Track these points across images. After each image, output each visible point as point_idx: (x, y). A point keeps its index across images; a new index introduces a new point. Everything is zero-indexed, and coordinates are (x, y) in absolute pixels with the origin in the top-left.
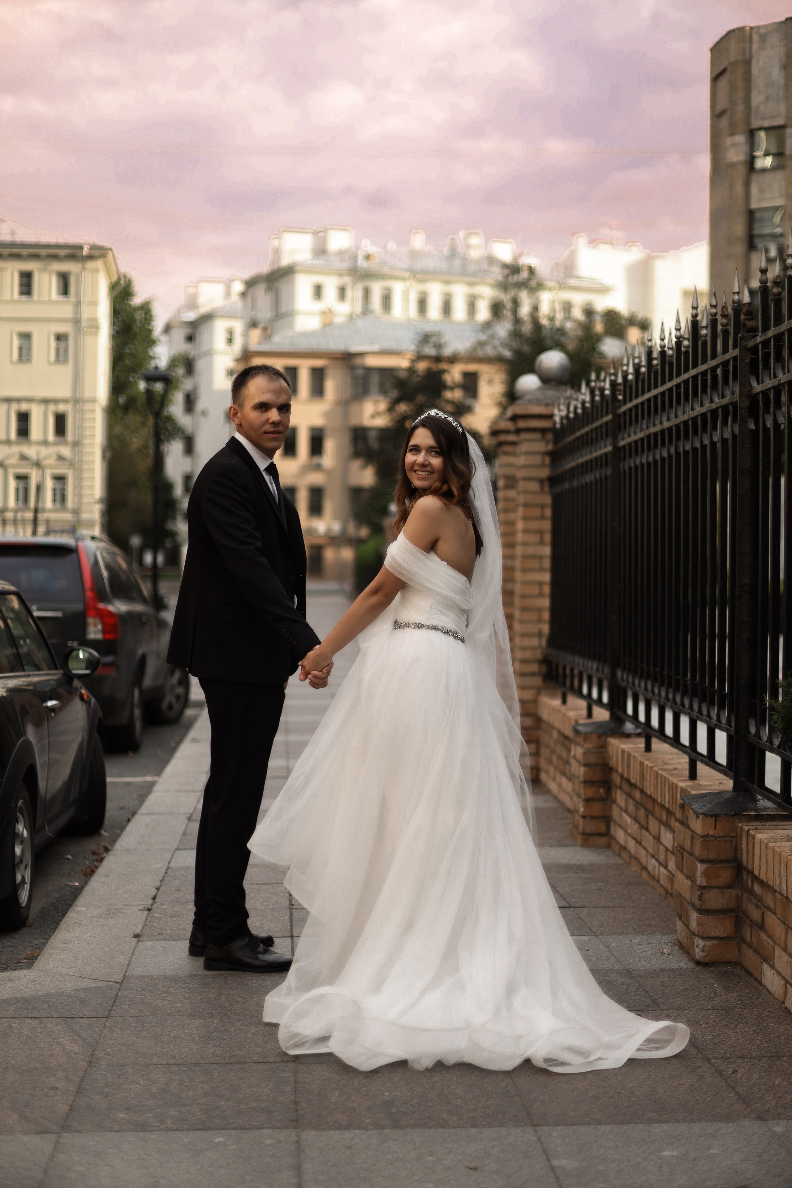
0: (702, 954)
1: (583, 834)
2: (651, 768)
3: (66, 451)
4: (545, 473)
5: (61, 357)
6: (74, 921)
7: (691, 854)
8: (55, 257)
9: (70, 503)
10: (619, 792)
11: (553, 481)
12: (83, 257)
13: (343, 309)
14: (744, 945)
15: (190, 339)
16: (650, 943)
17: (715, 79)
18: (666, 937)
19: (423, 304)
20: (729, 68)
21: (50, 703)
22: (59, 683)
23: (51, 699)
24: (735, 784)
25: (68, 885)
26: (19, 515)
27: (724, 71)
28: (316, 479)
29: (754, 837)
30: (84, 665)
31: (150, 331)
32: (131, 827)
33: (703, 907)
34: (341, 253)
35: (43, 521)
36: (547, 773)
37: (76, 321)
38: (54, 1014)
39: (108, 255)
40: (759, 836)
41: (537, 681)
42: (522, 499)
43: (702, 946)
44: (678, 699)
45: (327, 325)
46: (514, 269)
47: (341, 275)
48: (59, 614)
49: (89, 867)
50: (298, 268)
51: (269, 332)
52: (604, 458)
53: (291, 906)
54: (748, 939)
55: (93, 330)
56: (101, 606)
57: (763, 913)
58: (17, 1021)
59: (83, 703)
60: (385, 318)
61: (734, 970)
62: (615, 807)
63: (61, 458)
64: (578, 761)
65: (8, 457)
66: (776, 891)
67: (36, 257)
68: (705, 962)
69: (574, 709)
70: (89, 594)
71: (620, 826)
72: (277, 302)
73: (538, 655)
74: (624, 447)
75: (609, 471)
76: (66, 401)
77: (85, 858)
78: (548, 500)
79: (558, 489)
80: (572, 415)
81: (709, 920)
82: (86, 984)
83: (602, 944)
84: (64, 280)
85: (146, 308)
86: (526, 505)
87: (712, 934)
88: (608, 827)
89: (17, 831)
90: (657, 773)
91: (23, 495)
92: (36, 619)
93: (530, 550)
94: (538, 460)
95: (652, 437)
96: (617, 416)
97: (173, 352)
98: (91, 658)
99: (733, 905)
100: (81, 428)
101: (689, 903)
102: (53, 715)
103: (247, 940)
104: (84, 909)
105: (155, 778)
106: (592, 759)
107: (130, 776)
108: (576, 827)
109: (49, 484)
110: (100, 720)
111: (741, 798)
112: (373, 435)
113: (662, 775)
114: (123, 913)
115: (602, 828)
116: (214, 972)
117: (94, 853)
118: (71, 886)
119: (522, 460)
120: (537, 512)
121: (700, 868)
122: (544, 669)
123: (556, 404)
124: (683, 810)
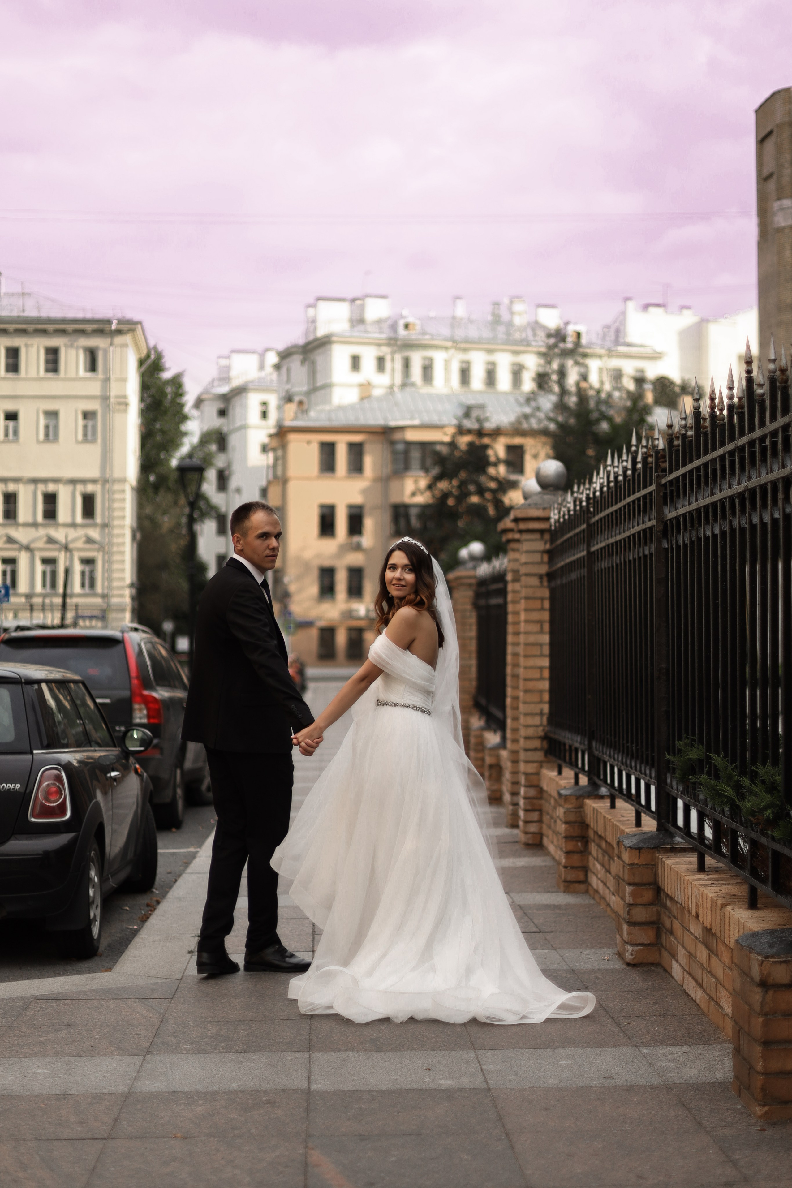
0: (630, 957)
1: (565, 881)
2: (610, 819)
3: (94, 534)
4: (544, 569)
5: (89, 436)
6: (139, 944)
7: (623, 880)
8: (83, 332)
9: (99, 589)
10: (593, 844)
11: (550, 576)
12: (111, 330)
13: (382, 381)
14: (662, 949)
15: (222, 413)
16: (597, 954)
17: (761, 141)
18: (611, 950)
19: (465, 375)
20: (775, 130)
21: (113, 774)
22: (118, 758)
23: (113, 770)
24: (658, 825)
25: (128, 928)
26: (47, 601)
27: (770, 133)
28: (356, 559)
29: (664, 862)
30: (138, 743)
31: (182, 406)
32: (180, 882)
33: (631, 920)
34: (379, 322)
35: (72, 605)
36: (548, 837)
37: (105, 398)
38: (131, 997)
39: (137, 329)
40: (668, 862)
41: (539, 756)
42: (523, 593)
43: (630, 951)
44: (628, 762)
45: (365, 396)
46: (559, 335)
47: (379, 345)
48: (107, 701)
49: (145, 915)
50: (334, 339)
51: (305, 407)
52: (582, 559)
53: (314, 933)
54: (664, 944)
55: (123, 407)
56: (146, 693)
57: (672, 921)
58: (105, 1001)
59: (137, 776)
60: (426, 390)
61: (656, 969)
62: (591, 858)
63: (89, 540)
64: (561, 820)
65: (34, 540)
66: (677, 902)
67: (63, 332)
68: (633, 963)
69: (566, 779)
70: (135, 682)
71: (594, 873)
72: (313, 374)
73: (540, 732)
74: (594, 552)
75: (584, 572)
76: (94, 481)
77: (140, 909)
78: (546, 593)
79: (553, 584)
80: (561, 520)
81: (636, 930)
82: (154, 980)
83: (558, 955)
84: (92, 357)
85: (177, 382)
86: (527, 598)
87: (638, 942)
88: (586, 875)
89: (90, 876)
90: (613, 822)
91: (51, 580)
92: (99, 705)
93: (532, 639)
94: (537, 557)
95: (610, 546)
96: (589, 526)
97: (205, 428)
98: (145, 737)
99: (654, 918)
100: (111, 509)
101: (623, 919)
102: (115, 784)
103: (277, 947)
104: (146, 937)
105: (198, 850)
106: (572, 818)
107: (174, 848)
108: (560, 876)
109: (78, 568)
110: (151, 792)
111: (661, 836)
112: (414, 512)
113: (616, 824)
114: (178, 939)
115: (582, 877)
116: (252, 973)
117: (148, 905)
118: (131, 929)
119: (524, 558)
120: (537, 604)
121: (628, 889)
122: (545, 744)
123: (552, 508)
124: (619, 847)
